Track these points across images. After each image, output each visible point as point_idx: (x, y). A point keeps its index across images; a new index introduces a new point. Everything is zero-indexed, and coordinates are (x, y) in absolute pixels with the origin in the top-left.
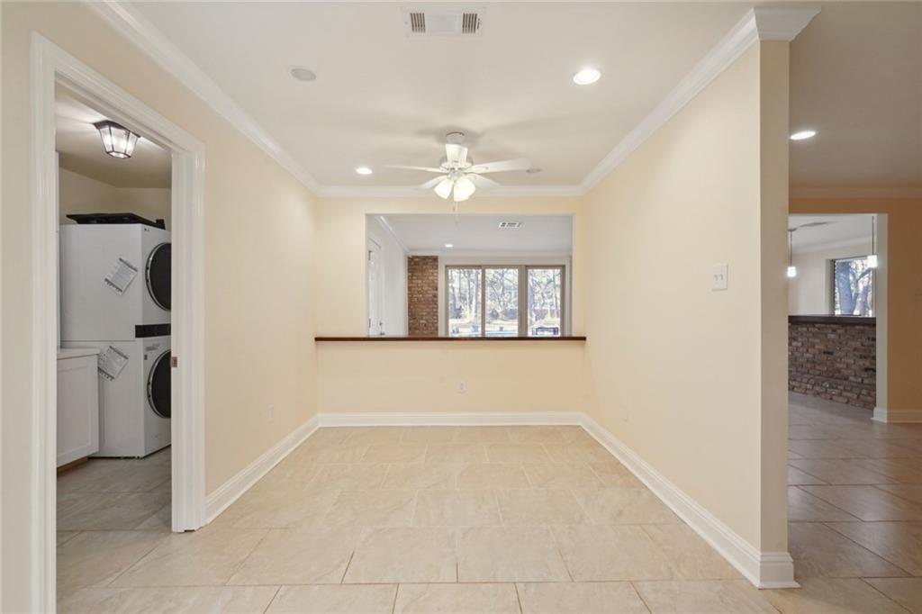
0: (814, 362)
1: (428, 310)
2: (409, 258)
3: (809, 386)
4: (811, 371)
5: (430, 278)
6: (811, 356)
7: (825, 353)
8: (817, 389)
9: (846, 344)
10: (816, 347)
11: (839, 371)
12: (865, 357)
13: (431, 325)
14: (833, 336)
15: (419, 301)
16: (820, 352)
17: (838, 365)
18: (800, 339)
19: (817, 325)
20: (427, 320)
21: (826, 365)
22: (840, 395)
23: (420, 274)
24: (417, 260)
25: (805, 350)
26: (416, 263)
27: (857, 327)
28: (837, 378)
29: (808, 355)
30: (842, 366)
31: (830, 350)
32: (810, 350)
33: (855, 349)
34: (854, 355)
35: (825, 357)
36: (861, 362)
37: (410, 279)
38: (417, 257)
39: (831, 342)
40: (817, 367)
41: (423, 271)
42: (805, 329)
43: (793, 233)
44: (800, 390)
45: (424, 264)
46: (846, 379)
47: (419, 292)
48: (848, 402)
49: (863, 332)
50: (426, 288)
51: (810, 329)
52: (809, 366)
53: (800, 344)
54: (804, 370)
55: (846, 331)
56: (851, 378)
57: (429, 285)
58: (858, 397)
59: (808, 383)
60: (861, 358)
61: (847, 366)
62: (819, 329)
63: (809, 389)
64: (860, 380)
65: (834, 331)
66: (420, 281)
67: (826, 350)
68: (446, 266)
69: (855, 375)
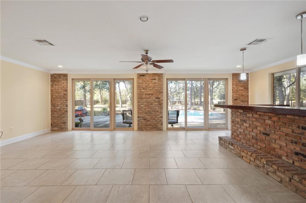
0: (256, 139)
1: (61, 102)
2: (51, 75)
3: (252, 159)
4: (255, 146)
5: (62, 85)
6: (254, 134)
7: (264, 134)
8: (258, 162)
9: (280, 129)
10: (258, 129)
11: (274, 149)
12: (296, 143)
13: (63, 109)
14: (269, 122)
15: (57, 97)
16: (260, 132)
17: (273, 145)
18: (248, 122)
19: (259, 113)
20: (61, 107)
21: (264, 143)
22: (275, 173)
23: (57, 83)
24: (55, 76)
25: (251, 130)
26: (55, 78)
27: (288, 116)
28: (272, 155)
29: (252, 134)
30: (276, 146)
31: (268, 132)
32: (254, 130)
33: (287, 135)
34: (286, 139)
35: (264, 136)
36: (292, 147)
37: (52, 86)
38: (55, 74)
39: (268, 127)
40: (259, 144)
41: (58, 81)
42: (251, 115)
43: (244, 51)
44: (246, 160)
45: (59, 78)
46: (280, 157)
47: (57, 93)
48: (281, 182)
49: (293, 121)
50: (60, 91)
51: (254, 115)
52: (254, 141)
53: (248, 125)
54: (250, 144)
55: (279, 118)
56: (284, 158)
57: (61, 88)
58: (290, 181)
59: (251, 156)
60: (292, 142)
61: (280, 147)
62: (260, 116)
63: (252, 161)
64: (291, 162)
65: (270, 118)
66: (57, 87)
67: (265, 132)
68: (73, 79)
69: (287, 156)
